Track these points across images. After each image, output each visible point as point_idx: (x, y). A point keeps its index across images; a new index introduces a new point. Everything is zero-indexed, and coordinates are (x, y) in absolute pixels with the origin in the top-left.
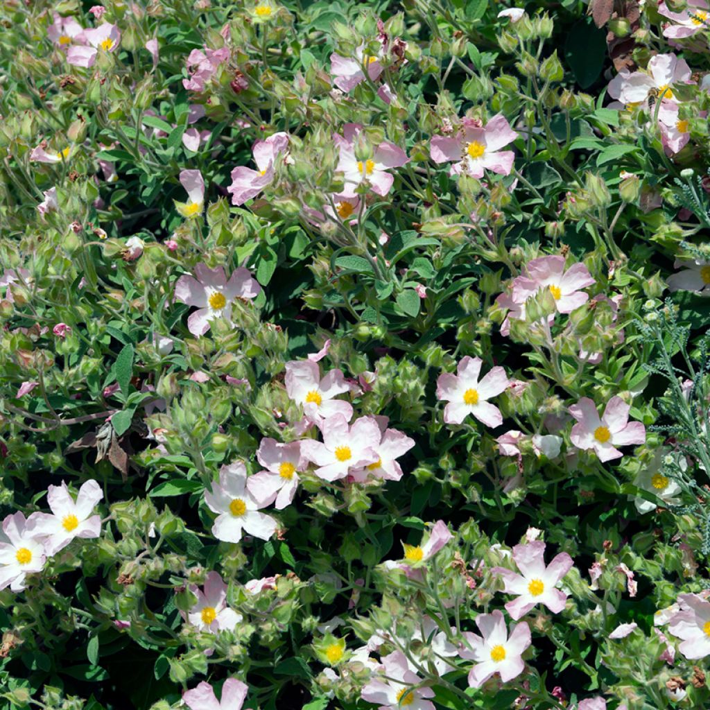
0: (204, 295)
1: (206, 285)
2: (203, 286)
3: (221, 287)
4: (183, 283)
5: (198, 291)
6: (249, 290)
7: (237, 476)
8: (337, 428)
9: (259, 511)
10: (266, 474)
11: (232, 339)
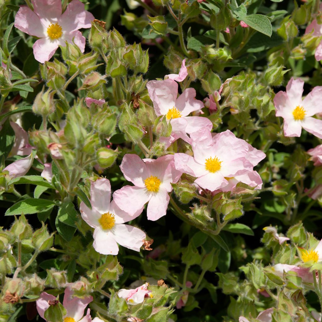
0: (40, 27)
1: (42, 17)
2: (39, 18)
3: (55, 19)
4: (21, 15)
5: (35, 23)
6: (83, 22)
7: (102, 191)
8: (201, 142)
9: (126, 223)
10: (130, 188)
11: (91, 62)
